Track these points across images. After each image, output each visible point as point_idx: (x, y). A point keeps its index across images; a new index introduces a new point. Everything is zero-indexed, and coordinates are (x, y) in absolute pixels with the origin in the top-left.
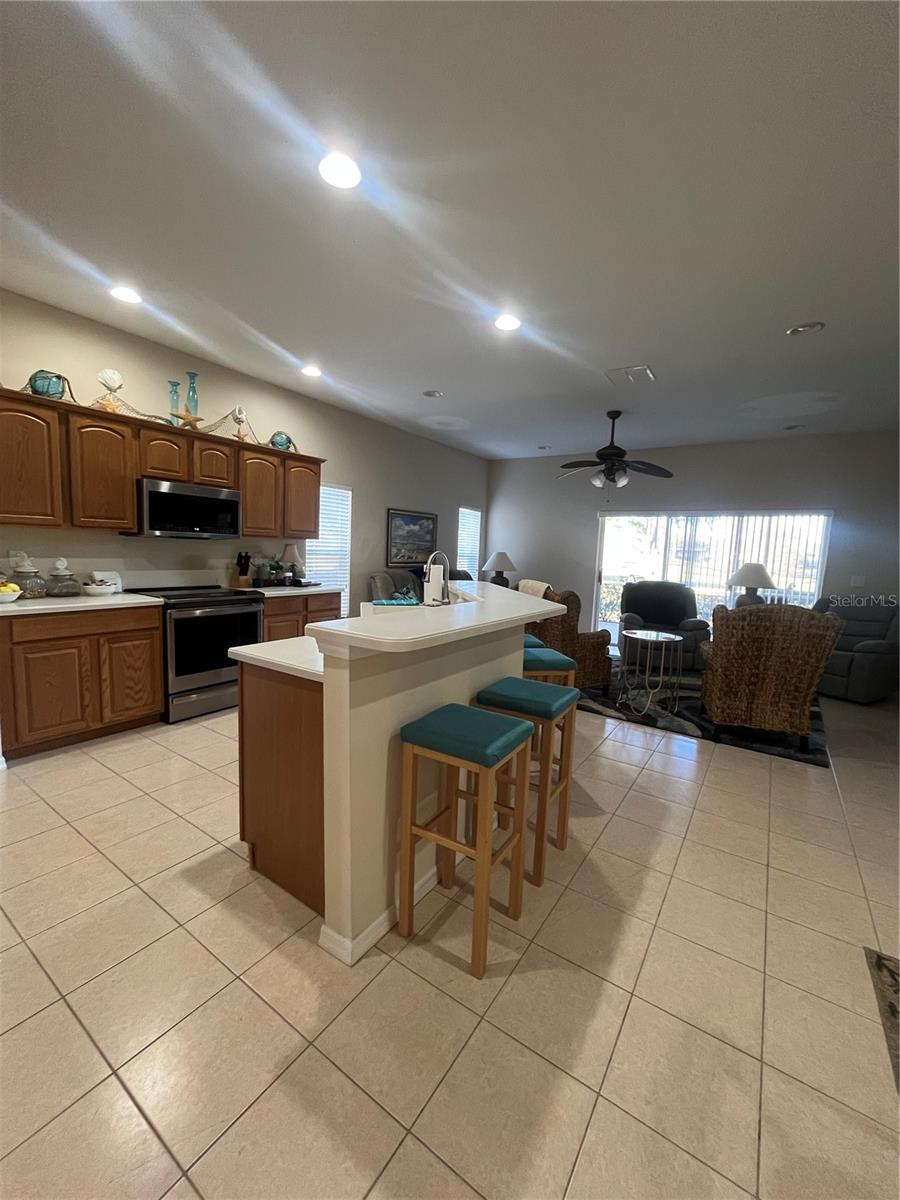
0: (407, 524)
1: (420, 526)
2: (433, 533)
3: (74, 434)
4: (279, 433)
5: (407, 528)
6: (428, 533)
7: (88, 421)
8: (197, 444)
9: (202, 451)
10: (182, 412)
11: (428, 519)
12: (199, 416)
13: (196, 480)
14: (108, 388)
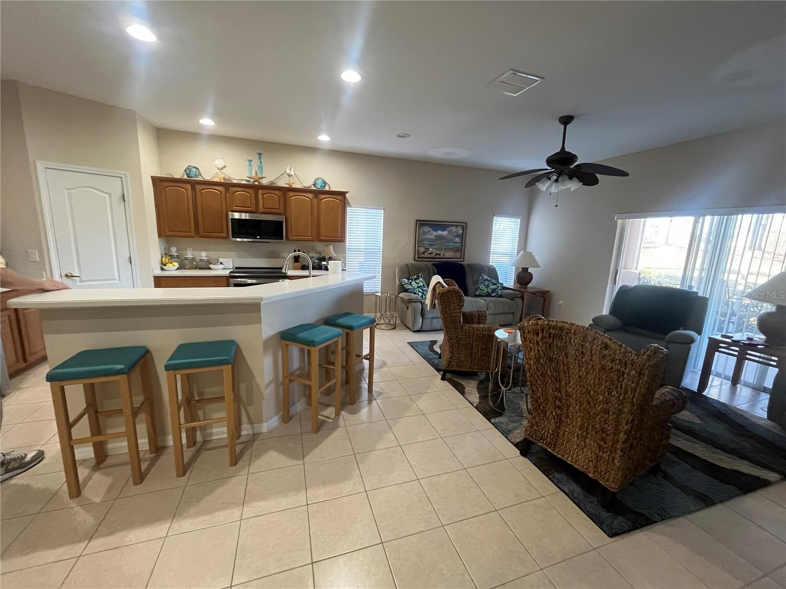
0: (434, 230)
1: (448, 231)
2: (462, 237)
3: (198, 193)
4: (317, 179)
5: (434, 233)
6: (457, 236)
7: (204, 187)
8: (260, 191)
9: (263, 195)
10: (254, 175)
11: (457, 226)
12: (264, 176)
13: (261, 211)
14: (218, 169)
